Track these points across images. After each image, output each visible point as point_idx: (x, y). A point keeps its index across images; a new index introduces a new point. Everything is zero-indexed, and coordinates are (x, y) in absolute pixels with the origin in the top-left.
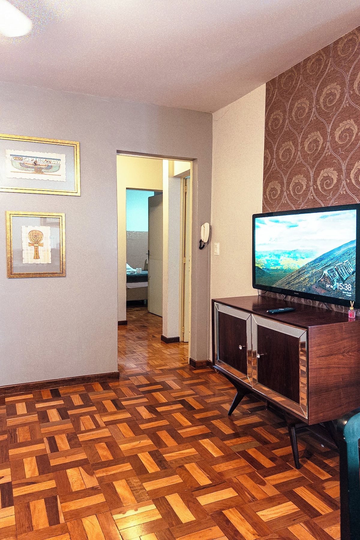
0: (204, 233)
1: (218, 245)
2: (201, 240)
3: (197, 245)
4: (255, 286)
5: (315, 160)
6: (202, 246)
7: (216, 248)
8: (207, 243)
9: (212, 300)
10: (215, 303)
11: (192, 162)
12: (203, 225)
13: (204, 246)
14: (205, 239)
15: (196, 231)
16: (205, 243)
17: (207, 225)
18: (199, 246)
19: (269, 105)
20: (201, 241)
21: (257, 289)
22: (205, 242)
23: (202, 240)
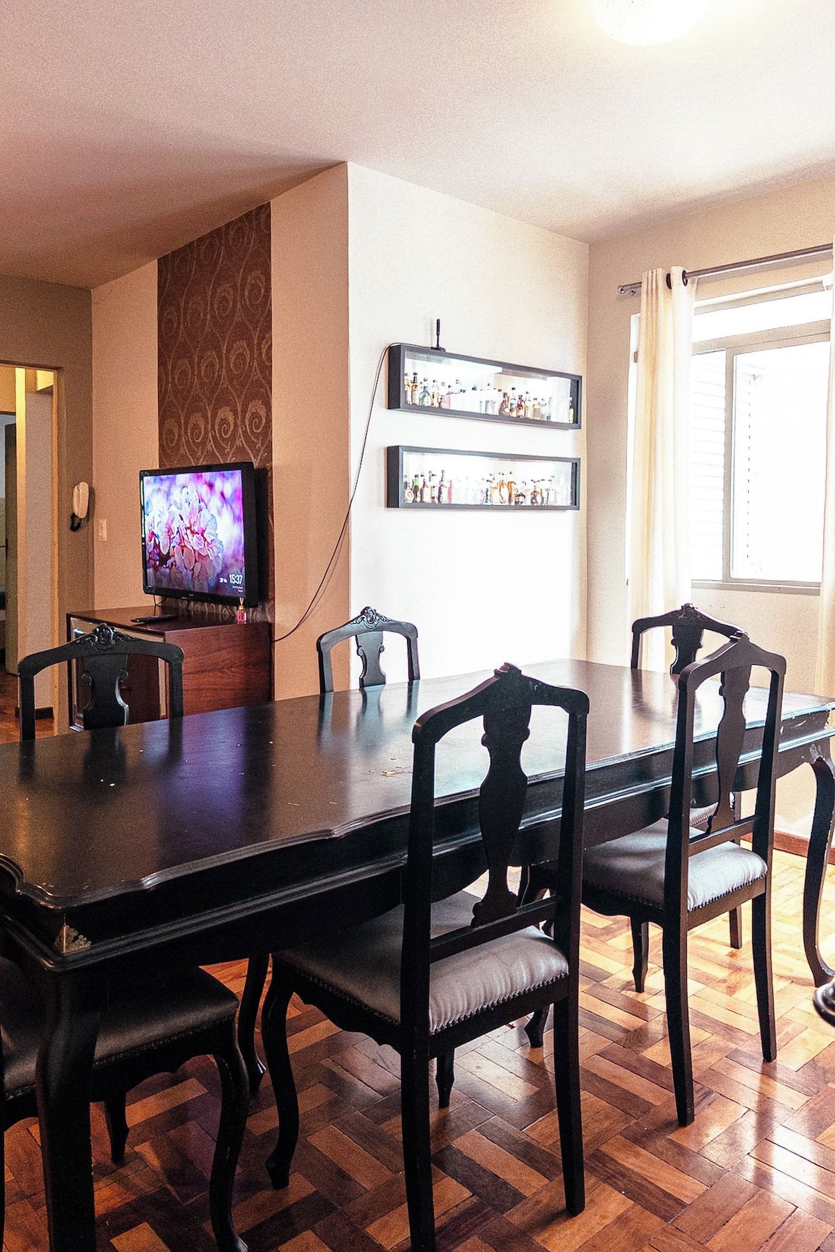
0: (79, 501)
1: (104, 523)
2: (74, 514)
3: (67, 522)
4: (147, 590)
5: (213, 392)
6: (75, 525)
7: (102, 529)
8: (84, 519)
9: (67, 614)
10: (72, 618)
11: (55, 371)
12: (76, 487)
13: (79, 524)
14: (80, 509)
15: (65, 496)
16: (81, 519)
17: (83, 488)
18: (70, 524)
19: (162, 295)
20: (73, 516)
21: (152, 596)
22: (82, 517)
23: (76, 514)
